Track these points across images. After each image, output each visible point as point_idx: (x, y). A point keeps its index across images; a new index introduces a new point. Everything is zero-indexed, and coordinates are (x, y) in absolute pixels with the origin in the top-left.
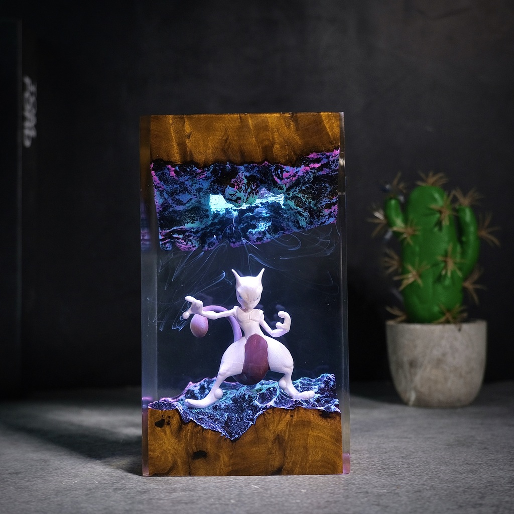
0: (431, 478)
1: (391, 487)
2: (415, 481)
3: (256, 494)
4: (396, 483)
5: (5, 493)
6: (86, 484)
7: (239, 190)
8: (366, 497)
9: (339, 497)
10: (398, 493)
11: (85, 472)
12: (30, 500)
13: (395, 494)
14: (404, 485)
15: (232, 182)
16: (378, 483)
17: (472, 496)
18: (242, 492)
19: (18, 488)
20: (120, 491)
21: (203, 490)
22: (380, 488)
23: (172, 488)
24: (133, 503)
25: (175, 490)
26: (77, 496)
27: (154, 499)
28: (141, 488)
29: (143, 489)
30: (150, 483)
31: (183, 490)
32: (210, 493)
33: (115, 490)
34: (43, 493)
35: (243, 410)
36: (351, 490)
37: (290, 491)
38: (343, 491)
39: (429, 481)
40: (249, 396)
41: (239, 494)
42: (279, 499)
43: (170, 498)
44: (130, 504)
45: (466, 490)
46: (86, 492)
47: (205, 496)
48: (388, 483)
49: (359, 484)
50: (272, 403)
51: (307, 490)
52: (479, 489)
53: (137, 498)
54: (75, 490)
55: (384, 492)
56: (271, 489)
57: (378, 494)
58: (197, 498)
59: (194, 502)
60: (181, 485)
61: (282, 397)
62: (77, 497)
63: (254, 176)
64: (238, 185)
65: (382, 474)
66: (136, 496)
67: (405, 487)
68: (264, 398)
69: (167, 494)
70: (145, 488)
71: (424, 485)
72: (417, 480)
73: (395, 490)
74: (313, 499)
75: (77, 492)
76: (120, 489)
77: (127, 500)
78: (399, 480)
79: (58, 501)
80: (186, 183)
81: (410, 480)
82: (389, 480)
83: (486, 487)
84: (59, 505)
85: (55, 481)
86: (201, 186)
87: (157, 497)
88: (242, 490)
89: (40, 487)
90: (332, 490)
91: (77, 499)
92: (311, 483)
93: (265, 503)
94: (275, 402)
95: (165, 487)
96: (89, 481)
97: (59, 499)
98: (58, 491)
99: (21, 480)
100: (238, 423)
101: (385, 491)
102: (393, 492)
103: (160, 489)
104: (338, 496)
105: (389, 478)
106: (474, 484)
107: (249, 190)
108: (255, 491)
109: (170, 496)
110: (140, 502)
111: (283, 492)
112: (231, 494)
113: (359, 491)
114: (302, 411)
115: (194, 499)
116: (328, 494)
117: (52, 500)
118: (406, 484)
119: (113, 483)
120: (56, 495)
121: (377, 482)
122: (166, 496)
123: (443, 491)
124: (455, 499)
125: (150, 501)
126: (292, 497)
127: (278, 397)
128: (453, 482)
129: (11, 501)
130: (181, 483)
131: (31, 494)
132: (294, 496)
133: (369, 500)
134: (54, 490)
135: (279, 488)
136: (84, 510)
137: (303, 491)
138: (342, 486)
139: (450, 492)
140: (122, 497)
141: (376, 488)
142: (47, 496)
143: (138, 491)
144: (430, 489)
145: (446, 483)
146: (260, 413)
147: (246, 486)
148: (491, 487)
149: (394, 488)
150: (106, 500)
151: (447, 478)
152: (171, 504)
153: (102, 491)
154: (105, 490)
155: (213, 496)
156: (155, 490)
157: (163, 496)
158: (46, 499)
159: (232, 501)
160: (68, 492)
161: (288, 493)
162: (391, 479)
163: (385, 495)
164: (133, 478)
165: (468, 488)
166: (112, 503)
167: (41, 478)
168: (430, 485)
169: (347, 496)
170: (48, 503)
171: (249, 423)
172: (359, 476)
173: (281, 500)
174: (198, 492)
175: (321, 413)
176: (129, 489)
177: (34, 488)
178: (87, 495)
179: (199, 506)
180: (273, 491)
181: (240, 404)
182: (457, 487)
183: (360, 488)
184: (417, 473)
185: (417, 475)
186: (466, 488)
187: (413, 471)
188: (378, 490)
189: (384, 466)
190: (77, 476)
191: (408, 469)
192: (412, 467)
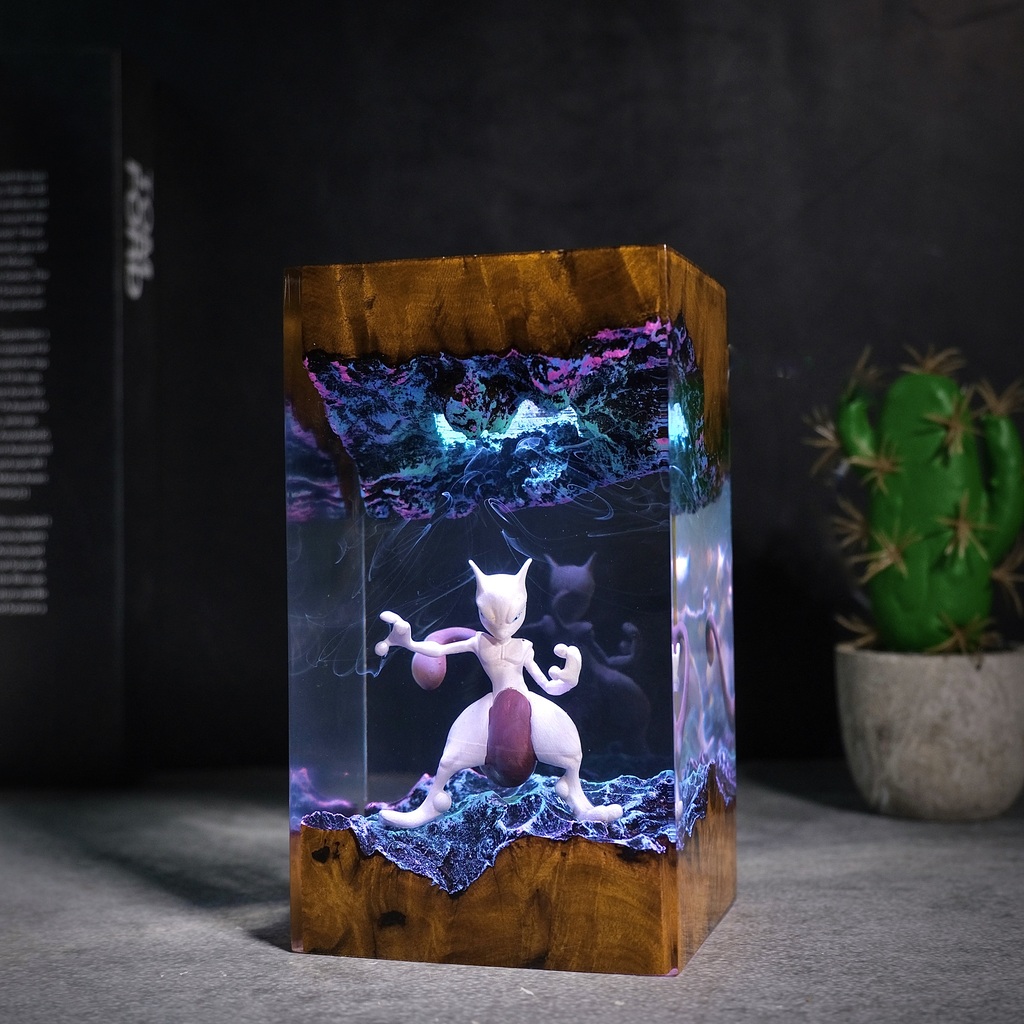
0: (880, 981)
1: (794, 999)
2: (844, 987)
3: (525, 1008)
4: (806, 989)
6: (205, 979)
7: (470, 407)
8: (740, 1020)
10: (805, 1013)
12: (91, 1010)
13: (799, 1014)
14: (821, 994)
15: (458, 391)
16: (771, 988)
18: (499, 1002)
20: (265, 996)
21: (425, 996)
22: (771, 1001)
23: (365, 991)
25: (369, 996)
26: (180, 1004)
27: (325, 1014)
28: (306, 989)
29: (310, 992)
30: (326, 979)
31: (386, 996)
32: (436, 1005)
33: (257, 992)
34: (117, 997)
35: (479, 838)
36: (714, 1003)
37: (593, 1003)
38: (697, 1005)
39: (874, 987)
40: (494, 809)
41: (492, 1007)
43: (358, 1012)
45: (944, 1008)
46: (200, 997)
47: (423, 1010)
48: (791, 989)
49: (732, 991)
50: (527, 827)
51: (626, 1002)
52: (969, 1008)
53: (293, 1010)
55: (778, 1010)
56: (556, 997)
57: (765, 1014)
58: (409, 1014)
60: (384, 985)
61: (550, 816)
62: (179, 1008)
63: (505, 376)
64: (468, 396)
65: (784, 969)
66: (291, 1006)
67: (821, 998)
68: (516, 815)
69: (353, 1004)
70: (314, 989)
71: (861, 995)
72: (850, 985)
73: (801, 1005)
75: (182, 996)
76: (266, 991)
77: (273, 1015)
78: (815, 983)
79: (142, 1015)
80: (381, 392)
81: (836, 984)
82: (795, 983)
83: (986, 1002)
85: (146, 970)
86: (410, 398)
87: (331, 1011)
88: (500, 999)
90: (674, 1003)
91: (179, 1011)
92: (639, 987)
94: (535, 825)
95: (354, 987)
96: (211, 972)
97: (145, 1009)
99: (84, 966)
100: (467, 861)
101: (780, 1007)
102: (795, 1009)
103: (342, 992)
104: (686, 1015)
105: (797, 977)
106: (962, 995)
107: (493, 405)
108: (525, 1002)
109: (357, 1009)
111: (579, 1005)
112: (476, 1007)
113: (728, 1007)
114: (583, 845)
115: (401, 1017)
116: (666, 1013)
117: (132, 1011)
118: (827, 993)
119: (255, 977)
120: (142, 1001)
121: (768, 987)
122: (351, 1008)
123: (895, 1011)
125: (316, 1018)
126: (594, 1017)
127: (542, 815)
128: (921, 990)
129: (55, 1011)
130: (385, 981)
132: (597, 1014)
135: (572, 996)
137: (618, 1003)
138: (698, 993)
139: (909, 1013)
140: (266, 1009)
141: (763, 1001)
142: (123, 1004)
143: (298, 996)
144: (871, 1006)
145: (907, 992)
146: (504, 844)
147: (509, 990)
148: (994, 1005)
149: (800, 1001)
150: (234, 1015)
151: (912, 981)
153: (229, 995)
154: (236, 992)
155: (441, 1011)
156: (331, 994)
157: (343, 1007)
158: (118, 1011)
160: (164, 996)
161: (587, 1007)
162: (799, 982)
163: (778, 1016)
164: (296, 967)
165: (948, 1006)
166: (244, 1020)
168: (874, 996)
169: (704, 1016)
171: (484, 863)
172: (738, 972)
174: (416, 1001)
175: (620, 852)
176: (283, 990)
178: (200, 1001)
180: (559, 1002)
181: (477, 824)
182: (927, 1003)
183: (733, 1000)
184: (855, 968)
185: (853, 973)
186: (944, 1005)
187: (847, 963)
188: (767, 1004)
189: (793, 952)
190: (190, 960)
191: (840, 958)
192: (849, 954)
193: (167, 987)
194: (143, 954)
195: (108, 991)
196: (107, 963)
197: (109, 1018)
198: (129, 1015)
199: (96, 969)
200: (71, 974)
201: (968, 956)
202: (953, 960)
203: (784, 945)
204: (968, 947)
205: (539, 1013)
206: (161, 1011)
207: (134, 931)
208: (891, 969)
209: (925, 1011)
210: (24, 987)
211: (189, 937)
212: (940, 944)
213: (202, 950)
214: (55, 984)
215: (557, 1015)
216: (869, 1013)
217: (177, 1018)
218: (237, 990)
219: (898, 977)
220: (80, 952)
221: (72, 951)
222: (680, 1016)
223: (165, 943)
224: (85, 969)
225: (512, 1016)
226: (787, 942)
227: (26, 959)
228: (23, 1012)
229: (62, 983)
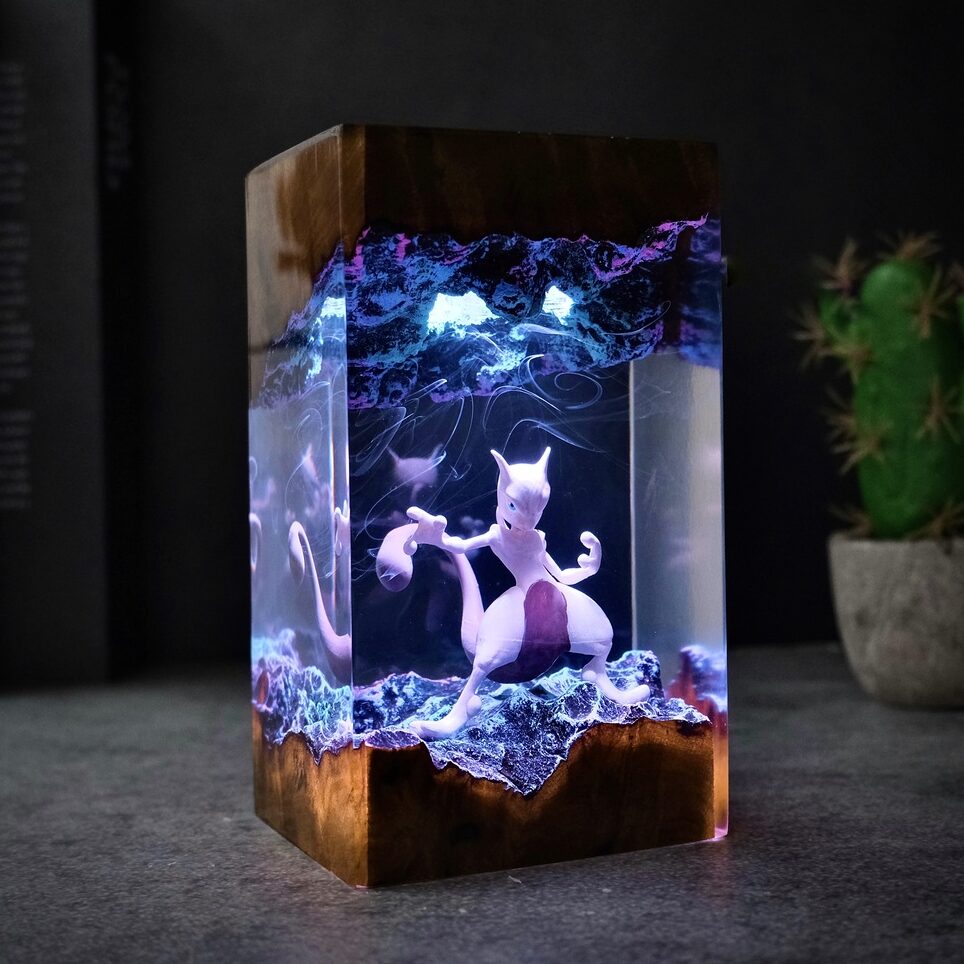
1: (782, 885)
2: (832, 873)
3: (512, 897)
4: (794, 875)
5: (34, 886)
6: (193, 869)
8: (727, 907)
9: (673, 905)
10: (792, 899)
11: (195, 843)
12: (79, 901)
13: (787, 900)
14: (809, 880)
17: (940, 907)
18: (485, 890)
19: (63, 875)
20: (253, 885)
22: (758, 887)
24: (272, 911)
26: (168, 894)
27: (313, 904)
28: (294, 878)
29: (298, 881)
33: (245, 881)
34: (106, 887)
36: (702, 888)
37: (580, 891)
38: (684, 892)
41: (479, 895)
42: (554, 908)
43: (346, 901)
44: (266, 912)
45: (932, 893)
46: (188, 887)
49: (719, 878)
51: (613, 890)
52: (956, 893)
53: (282, 900)
54: (169, 882)
55: (766, 896)
56: (542, 885)
57: (752, 899)
58: (397, 902)
59: (388, 912)
62: (168, 897)
65: (771, 856)
67: (810, 884)
69: (340, 893)
70: (302, 878)
71: (849, 881)
72: (838, 871)
73: (789, 891)
74: (620, 909)
75: (170, 886)
76: (254, 881)
77: (261, 904)
78: (803, 869)
79: (131, 904)
81: (823, 870)
82: (782, 869)
84: (130, 912)
85: (135, 860)
87: (318, 900)
88: (487, 888)
89: (103, 872)
90: (662, 889)
91: (167, 901)
92: (626, 874)
93: (525, 917)
96: (199, 862)
97: (133, 899)
98: (137, 883)
99: (72, 857)
101: (768, 893)
102: (782, 896)
104: (674, 902)
105: (784, 864)
106: (950, 880)
108: (512, 890)
109: (347, 898)
110: (286, 911)
111: (565, 893)
112: (464, 896)
113: (716, 894)
115: (388, 906)
116: (653, 900)
117: (120, 901)
118: (814, 879)
119: (243, 867)
120: (130, 892)
122: (339, 897)
123: (883, 896)
124: (905, 914)
125: (304, 907)
126: (580, 904)
128: (908, 876)
129: (43, 902)
131: (84, 888)
132: (584, 902)
133: (729, 915)
134: (127, 881)
135: (559, 884)
136: (175, 924)
137: (605, 890)
138: (685, 880)
139: (898, 898)
140: (254, 898)
141: (751, 887)
142: (112, 894)
143: (286, 886)
144: (859, 892)
145: (895, 878)
149: (788, 887)
150: (222, 905)
151: (899, 867)
152: (342, 915)
153: (218, 885)
154: (224, 882)
155: (428, 900)
156: (318, 884)
157: (331, 896)
158: (107, 901)
159: (462, 911)
160: (153, 886)
161: (573, 895)
162: (786, 868)
163: (765, 903)
165: (936, 891)
166: (232, 909)
167: (111, 854)
168: (861, 882)
169: (691, 903)
170: (111, 909)
173: (558, 910)
176: (271, 880)
177: (92, 876)
178: (188, 891)
179: (394, 921)
182: (915, 888)
183: (721, 886)
184: (842, 854)
185: (840, 860)
186: (932, 891)
187: (835, 849)
188: (755, 890)
189: (780, 839)
190: (178, 851)
191: (828, 845)
192: (836, 841)
193: (156, 878)
194: (131, 844)
195: (96, 882)
196: (96, 854)
197: (98, 908)
198: (117, 905)
199: (85, 860)
200: (59, 865)
201: (956, 842)
202: (941, 846)
203: (771, 832)
204: (955, 832)
205: (526, 901)
206: (150, 900)
207: (122, 822)
208: (878, 855)
209: (912, 895)
210: (13, 878)
211: (177, 828)
212: (928, 830)
213: (189, 841)
214: (42, 874)
215: (544, 903)
216: (857, 899)
217: (166, 908)
218: (225, 880)
219: (886, 862)
220: (68, 843)
221: (60, 843)
222: (667, 903)
223: (154, 834)
224: (74, 860)
225: (499, 904)
226: (775, 829)
227: (15, 851)
228: (13, 903)
229: (50, 874)
